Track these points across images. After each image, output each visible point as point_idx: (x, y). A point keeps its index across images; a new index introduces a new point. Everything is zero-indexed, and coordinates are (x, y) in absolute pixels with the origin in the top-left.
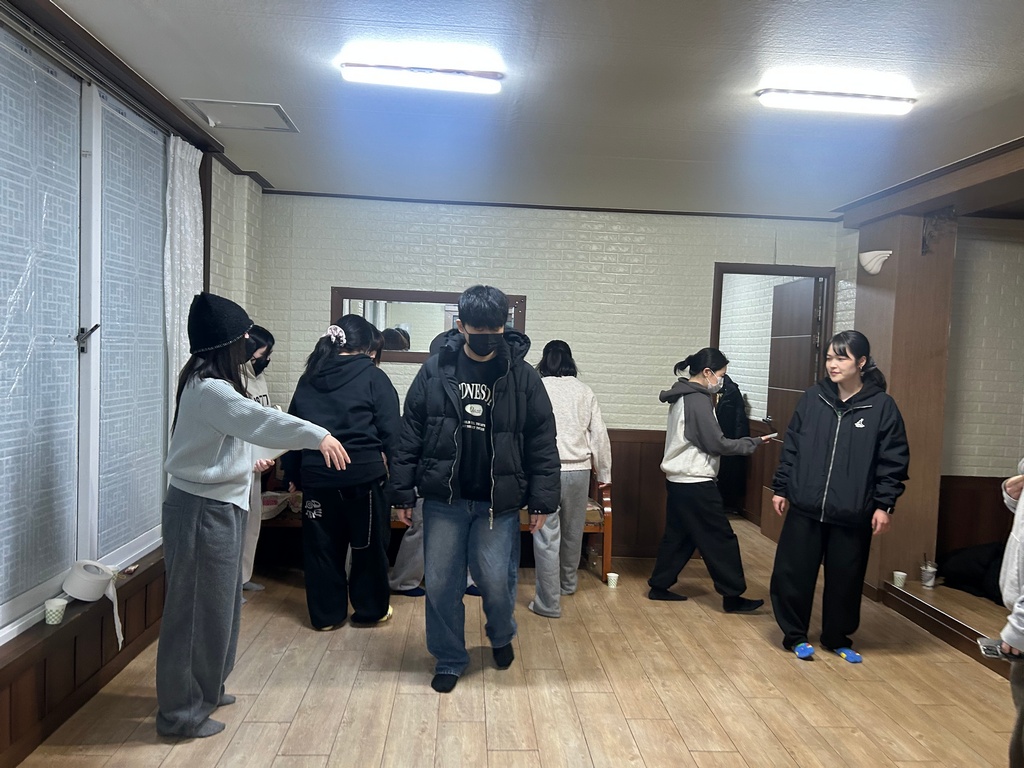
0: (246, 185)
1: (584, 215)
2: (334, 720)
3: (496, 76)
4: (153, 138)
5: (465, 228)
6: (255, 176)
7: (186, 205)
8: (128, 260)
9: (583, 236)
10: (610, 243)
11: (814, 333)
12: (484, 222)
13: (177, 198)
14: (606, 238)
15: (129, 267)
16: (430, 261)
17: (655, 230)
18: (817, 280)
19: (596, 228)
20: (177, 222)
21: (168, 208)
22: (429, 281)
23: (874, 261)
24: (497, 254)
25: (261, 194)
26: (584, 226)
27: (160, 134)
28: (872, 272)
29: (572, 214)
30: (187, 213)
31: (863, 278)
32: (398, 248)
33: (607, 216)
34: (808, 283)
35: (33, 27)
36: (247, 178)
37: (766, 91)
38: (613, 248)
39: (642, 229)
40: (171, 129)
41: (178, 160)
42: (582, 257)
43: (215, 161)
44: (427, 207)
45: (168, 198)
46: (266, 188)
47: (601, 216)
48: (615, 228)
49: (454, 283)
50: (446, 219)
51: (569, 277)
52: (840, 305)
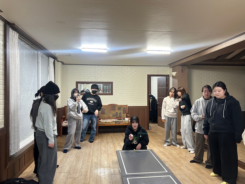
0: (60, 64)
1: (123, 66)
2: (83, 154)
3: (106, 49)
4: (46, 58)
5: (101, 70)
6: (61, 62)
7: (52, 69)
8: (44, 79)
9: (123, 70)
10: (128, 72)
11: (166, 87)
12: (104, 68)
13: (50, 68)
14: (127, 71)
15: (44, 81)
16: (94, 76)
17: (136, 69)
18: (166, 77)
19: (125, 69)
20: (50, 72)
21: (49, 70)
22: (94, 80)
23: (174, 74)
24: (107, 74)
25: (62, 65)
26: (123, 69)
27: (48, 57)
28: (174, 76)
29: (121, 66)
30: (52, 70)
31: (173, 77)
32: (88, 74)
33: (127, 67)
34: (164, 78)
35: (34, 45)
36: (60, 62)
37: (148, 50)
38: (129, 72)
39: (134, 69)
40: (49, 56)
41: (50, 61)
42: (123, 74)
43: (56, 61)
44: (94, 66)
45: (49, 68)
46: (63, 63)
47: (126, 67)
48: (129, 69)
49: (99, 80)
50: (97, 68)
51: (121, 78)
52: (170, 82)
